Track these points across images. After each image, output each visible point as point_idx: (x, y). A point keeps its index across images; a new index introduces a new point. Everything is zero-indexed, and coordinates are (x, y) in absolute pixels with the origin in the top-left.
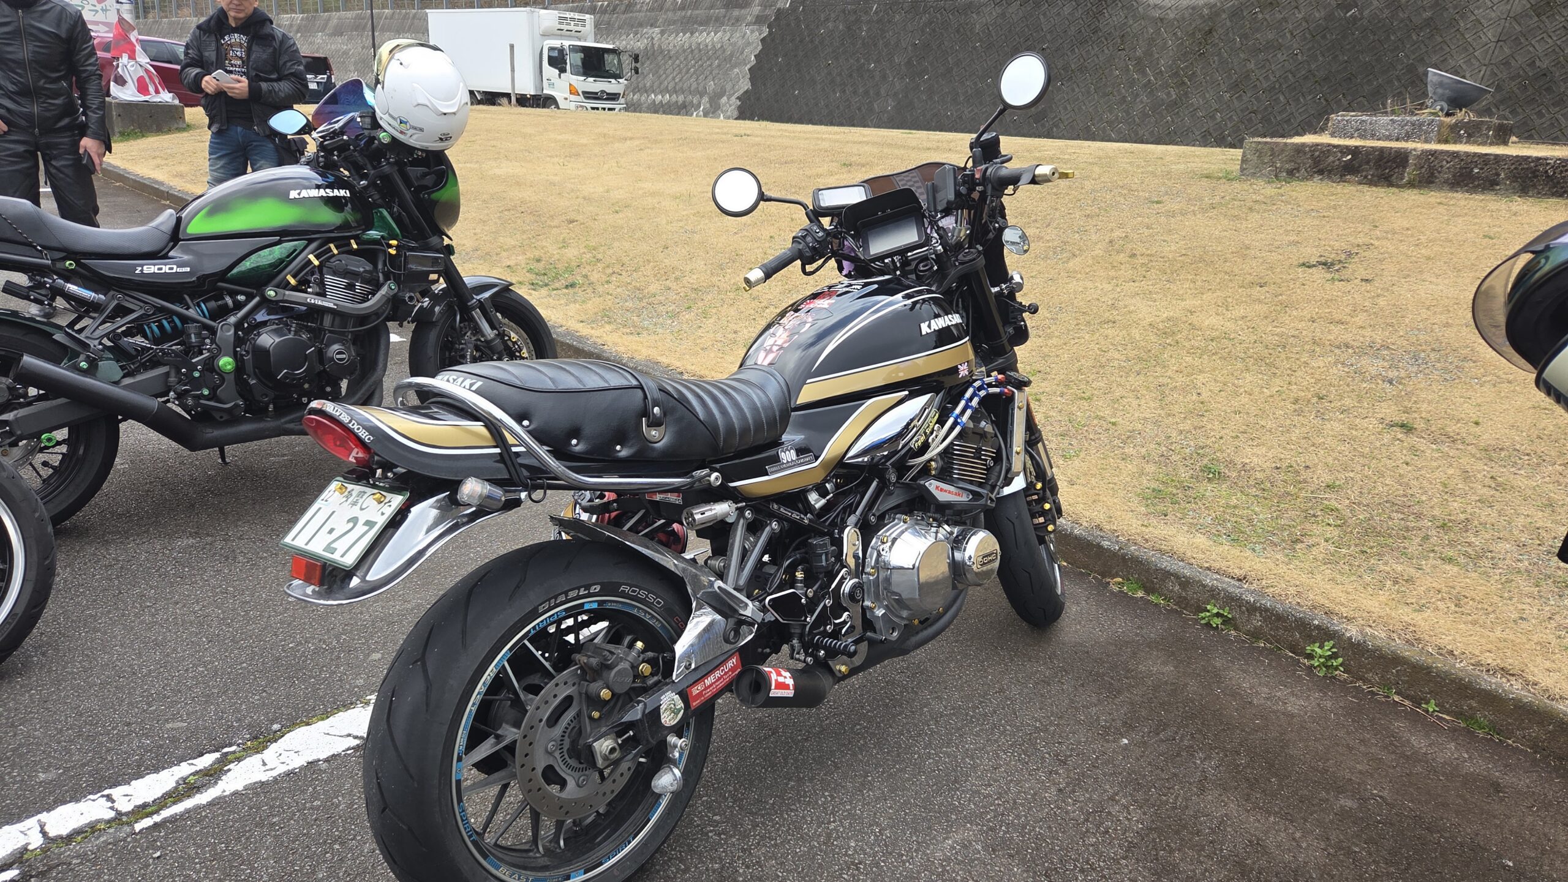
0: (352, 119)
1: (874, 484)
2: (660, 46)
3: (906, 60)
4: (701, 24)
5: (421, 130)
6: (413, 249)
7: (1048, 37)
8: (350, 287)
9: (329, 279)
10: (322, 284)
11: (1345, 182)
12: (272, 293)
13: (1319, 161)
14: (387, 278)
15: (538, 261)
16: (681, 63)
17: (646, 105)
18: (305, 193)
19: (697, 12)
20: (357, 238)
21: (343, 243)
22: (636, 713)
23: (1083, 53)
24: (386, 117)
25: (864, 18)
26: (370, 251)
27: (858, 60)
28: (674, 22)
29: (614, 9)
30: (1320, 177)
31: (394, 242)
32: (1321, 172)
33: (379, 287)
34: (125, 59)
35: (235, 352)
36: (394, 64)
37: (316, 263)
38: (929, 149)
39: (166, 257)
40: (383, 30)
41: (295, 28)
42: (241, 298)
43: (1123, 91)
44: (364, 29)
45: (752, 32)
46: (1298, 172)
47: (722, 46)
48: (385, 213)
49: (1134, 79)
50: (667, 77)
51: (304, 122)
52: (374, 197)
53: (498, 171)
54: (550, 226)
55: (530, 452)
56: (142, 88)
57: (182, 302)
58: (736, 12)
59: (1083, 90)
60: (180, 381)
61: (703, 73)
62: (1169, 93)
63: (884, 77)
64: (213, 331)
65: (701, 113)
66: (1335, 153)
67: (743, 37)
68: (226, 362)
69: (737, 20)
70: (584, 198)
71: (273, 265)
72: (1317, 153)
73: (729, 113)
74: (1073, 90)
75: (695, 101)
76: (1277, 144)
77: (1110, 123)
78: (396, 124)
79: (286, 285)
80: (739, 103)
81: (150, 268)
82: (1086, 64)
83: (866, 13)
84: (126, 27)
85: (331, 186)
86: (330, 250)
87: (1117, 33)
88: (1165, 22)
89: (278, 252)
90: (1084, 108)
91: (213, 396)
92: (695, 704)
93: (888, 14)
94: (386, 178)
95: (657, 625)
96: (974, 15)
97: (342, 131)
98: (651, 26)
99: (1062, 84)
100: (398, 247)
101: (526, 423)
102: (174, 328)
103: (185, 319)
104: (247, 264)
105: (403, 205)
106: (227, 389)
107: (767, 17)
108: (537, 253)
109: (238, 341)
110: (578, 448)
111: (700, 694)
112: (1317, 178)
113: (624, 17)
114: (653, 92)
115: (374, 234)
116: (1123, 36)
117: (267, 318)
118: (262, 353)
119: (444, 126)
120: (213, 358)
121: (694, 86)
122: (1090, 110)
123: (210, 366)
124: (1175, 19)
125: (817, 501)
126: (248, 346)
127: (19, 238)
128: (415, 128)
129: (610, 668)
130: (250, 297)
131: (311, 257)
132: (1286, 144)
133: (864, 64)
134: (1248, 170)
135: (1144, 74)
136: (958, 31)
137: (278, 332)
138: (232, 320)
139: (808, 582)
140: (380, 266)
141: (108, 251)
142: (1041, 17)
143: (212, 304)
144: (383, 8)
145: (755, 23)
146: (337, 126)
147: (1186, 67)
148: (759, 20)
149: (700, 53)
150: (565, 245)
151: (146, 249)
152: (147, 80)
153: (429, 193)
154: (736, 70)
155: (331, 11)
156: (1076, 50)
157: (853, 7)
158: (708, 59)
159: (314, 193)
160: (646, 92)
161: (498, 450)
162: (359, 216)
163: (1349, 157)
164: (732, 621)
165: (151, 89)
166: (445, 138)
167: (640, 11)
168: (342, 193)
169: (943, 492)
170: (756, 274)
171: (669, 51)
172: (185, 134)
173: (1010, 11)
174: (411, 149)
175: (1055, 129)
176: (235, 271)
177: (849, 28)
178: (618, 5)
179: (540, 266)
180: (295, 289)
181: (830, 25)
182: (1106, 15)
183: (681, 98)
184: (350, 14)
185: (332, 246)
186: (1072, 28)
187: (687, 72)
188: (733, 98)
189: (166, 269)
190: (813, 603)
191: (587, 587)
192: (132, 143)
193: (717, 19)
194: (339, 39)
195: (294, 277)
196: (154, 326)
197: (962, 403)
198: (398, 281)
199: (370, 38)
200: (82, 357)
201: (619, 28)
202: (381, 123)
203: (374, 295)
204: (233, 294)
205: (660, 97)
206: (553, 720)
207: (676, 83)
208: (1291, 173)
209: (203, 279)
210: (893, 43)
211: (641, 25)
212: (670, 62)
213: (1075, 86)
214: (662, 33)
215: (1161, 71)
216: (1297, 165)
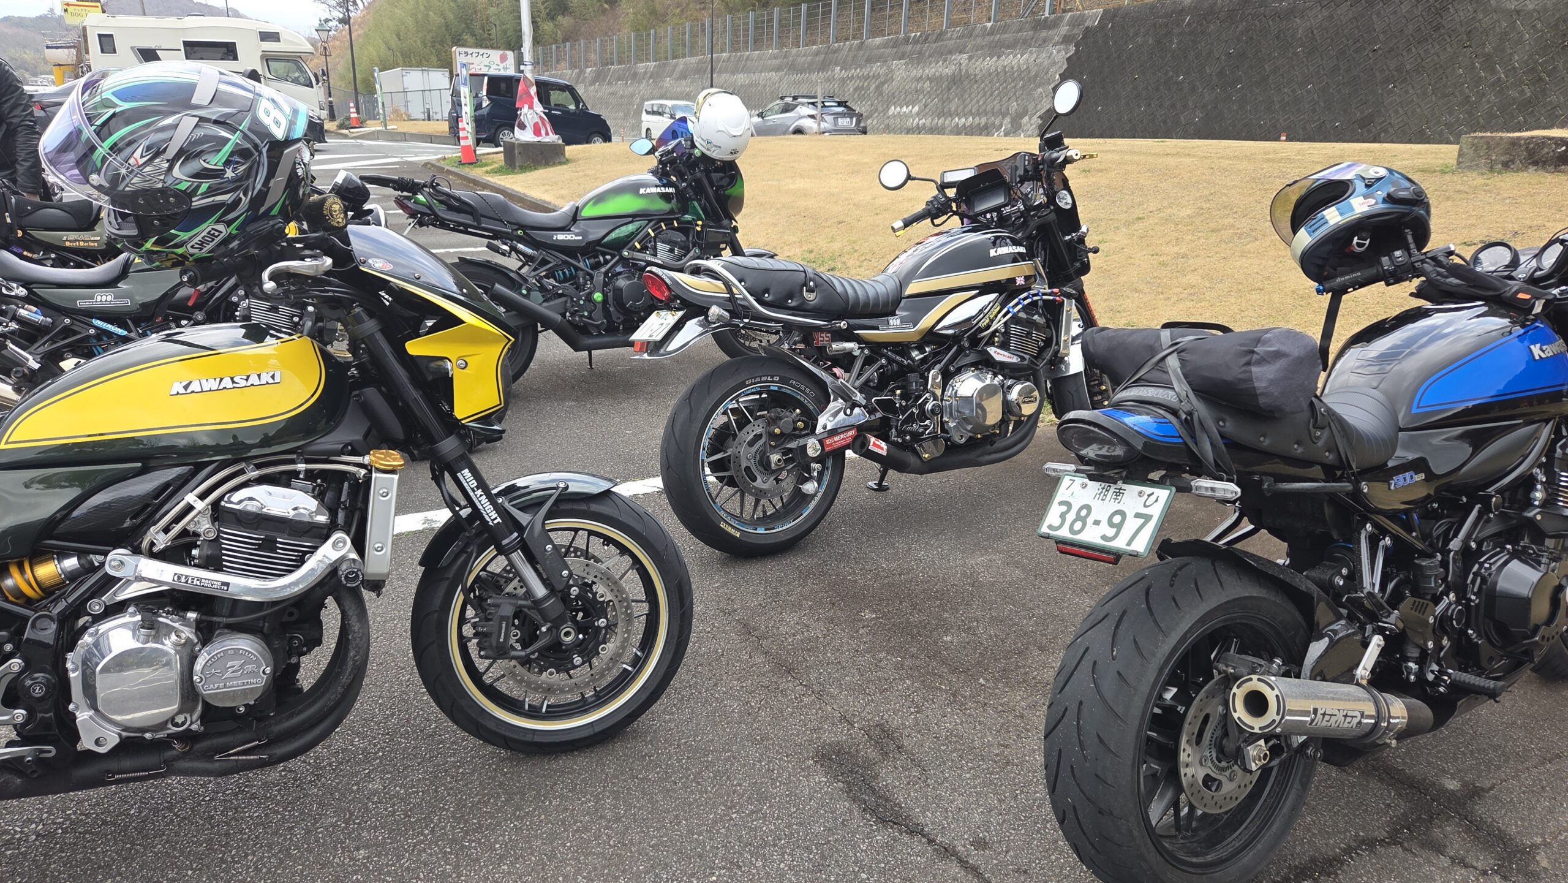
0: (680, 142)
1: (955, 348)
2: (967, 71)
3: (1218, 70)
4: (1008, 47)
5: (720, 147)
6: (711, 227)
7: (1382, 37)
8: (671, 251)
9: (660, 245)
10: (655, 249)
11: (1560, 171)
12: (626, 253)
13: (1534, 153)
14: (694, 246)
15: (811, 252)
16: (986, 86)
17: (950, 128)
18: (648, 191)
19: (1006, 36)
20: (677, 219)
21: (669, 222)
22: (792, 445)
23: (1422, 52)
24: (699, 140)
25: (1176, 31)
26: (685, 228)
27: (1166, 73)
28: (982, 47)
29: (926, 39)
30: (1535, 168)
31: (700, 223)
32: (1535, 163)
33: (689, 251)
34: (526, 108)
35: (603, 290)
36: (706, 105)
37: (653, 234)
38: (1167, 154)
39: (569, 230)
40: (720, 72)
41: (648, 75)
42: (608, 257)
43: (1467, 91)
44: (705, 71)
45: (1059, 51)
46: (1513, 163)
47: (1028, 67)
48: (696, 204)
49: (1480, 78)
50: (971, 100)
51: (651, 146)
52: (690, 193)
53: (791, 187)
54: (824, 227)
55: (745, 299)
56: (537, 132)
57: (575, 258)
58: (1044, 34)
59: (1419, 92)
60: (573, 306)
61: (1007, 95)
62: (1523, 91)
63: (1193, 89)
64: (592, 277)
65: (1002, 133)
66: (1549, 145)
67: (1049, 57)
68: (598, 296)
69: (1045, 41)
70: (854, 205)
71: (628, 236)
72: (1532, 145)
73: (1030, 132)
74: (1407, 92)
75: (997, 122)
76: (1493, 138)
77: (1449, 126)
78: (704, 144)
79: (634, 249)
80: (1040, 122)
81: (561, 236)
82: (1423, 63)
83: (1178, 25)
84: (528, 84)
85: (664, 186)
86: (661, 226)
87: (1463, 29)
88: (1522, 14)
89: (631, 228)
90: (1418, 110)
91: (589, 317)
92: (827, 449)
93: (1201, 25)
94: (698, 181)
95: (811, 408)
96: (1297, 20)
97: (673, 151)
98: (960, 52)
99: (1394, 87)
100: (702, 226)
101: (743, 283)
102: (571, 274)
103: (577, 269)
104: (613, 235)
105: (707, 199)
106: (598, 313)
107: (1074, 35)
108: (810, 247)
109: (606, 284)
110: (768, 299)
111: (831, 445)
112: (1532, 169)
113: (934, 45)
114: (957, 115)
115: (688, 217)
116: (1470, 32)
117: (622, 270)
118: (618, 291)
119: (732, 144)
120: (591, 294)
121: (997, 107)
122: (1426, 113)
123: (589, 298)
124: (1535, 10)
125: (917, 355)
126: (611, 287)
127: (497, 217)
128: (716, 146)
129: (781, 419)
130: (613, 256)
131: (650, 231)
132: (1501, 138)
133: (1172, 77)
134: (1463, 163)
135: (1493, 71)
136: (1278, 37)
137: (628, 278)
138: (603, 270)
139: (902, 397)
140: (691, 239)
141: (538, 225)
142: (1374, 17)
143: (592, 261)
144: (722, 52)
145: (1062, 43)
146: (670, 147)
147: (1546, 62)
148: (1066, 40)
149: (1005, 76)
150: (833, 240)
151: (559, 225)
152: (541, 125)
153: (724, 191)
154: (1040, 90)
155: (679, 58)
156: (1414, 50)
157: (1165, 20)
158: (1013, 81)
159: (654, 190)
160: (951, 115)
161: (728, 296)
162: (679, 205)
163: (1564, 148)
164: (849, 404)
165: (543, 132)
166: (734, 152)
167: (950, 39)
168: (671, 190)
169: (999, 355)
170: (899, 224)
171: (975, 75)
172: (565, 167)
173: (1339, 12)
174: (713, 161)
175: (1383, 134)
176: (606, 240)
177: (1158, 42)
178: (930, 34)
179: (812, 256)
180: (639, 251)
181: (1139, 40)
182: (1451, 10)
183: (983, 120)
184: (694, 60)
185: (662, 224)
186: (1410, 27)
187: (991, 95)
188: (1035, 118)
189: (569, 237)
190: (904, 410)
191: (772, 377)
192: (528, 174)
193: (1025, 42)
194: (684, 83)
195: (639, 243)
196: (560, 272)
197: (1016, 300)
198: (700, 248)
199: (709, 80)
200: (524, 287)
201: (930, 56)
202: (697, 144)
203: (685, 256)
204: (604, 254)
205: (963, 120)
206: (751, 444)
207: (979, 106)
208: (1506, 165)
209: (589, 243)
210: (1204, 54)
211: (950, 52)
212: (975, 86)
213: (1409, 87)
214: (970, 58)
215: (1514, 68)
216: (1512, 157)
